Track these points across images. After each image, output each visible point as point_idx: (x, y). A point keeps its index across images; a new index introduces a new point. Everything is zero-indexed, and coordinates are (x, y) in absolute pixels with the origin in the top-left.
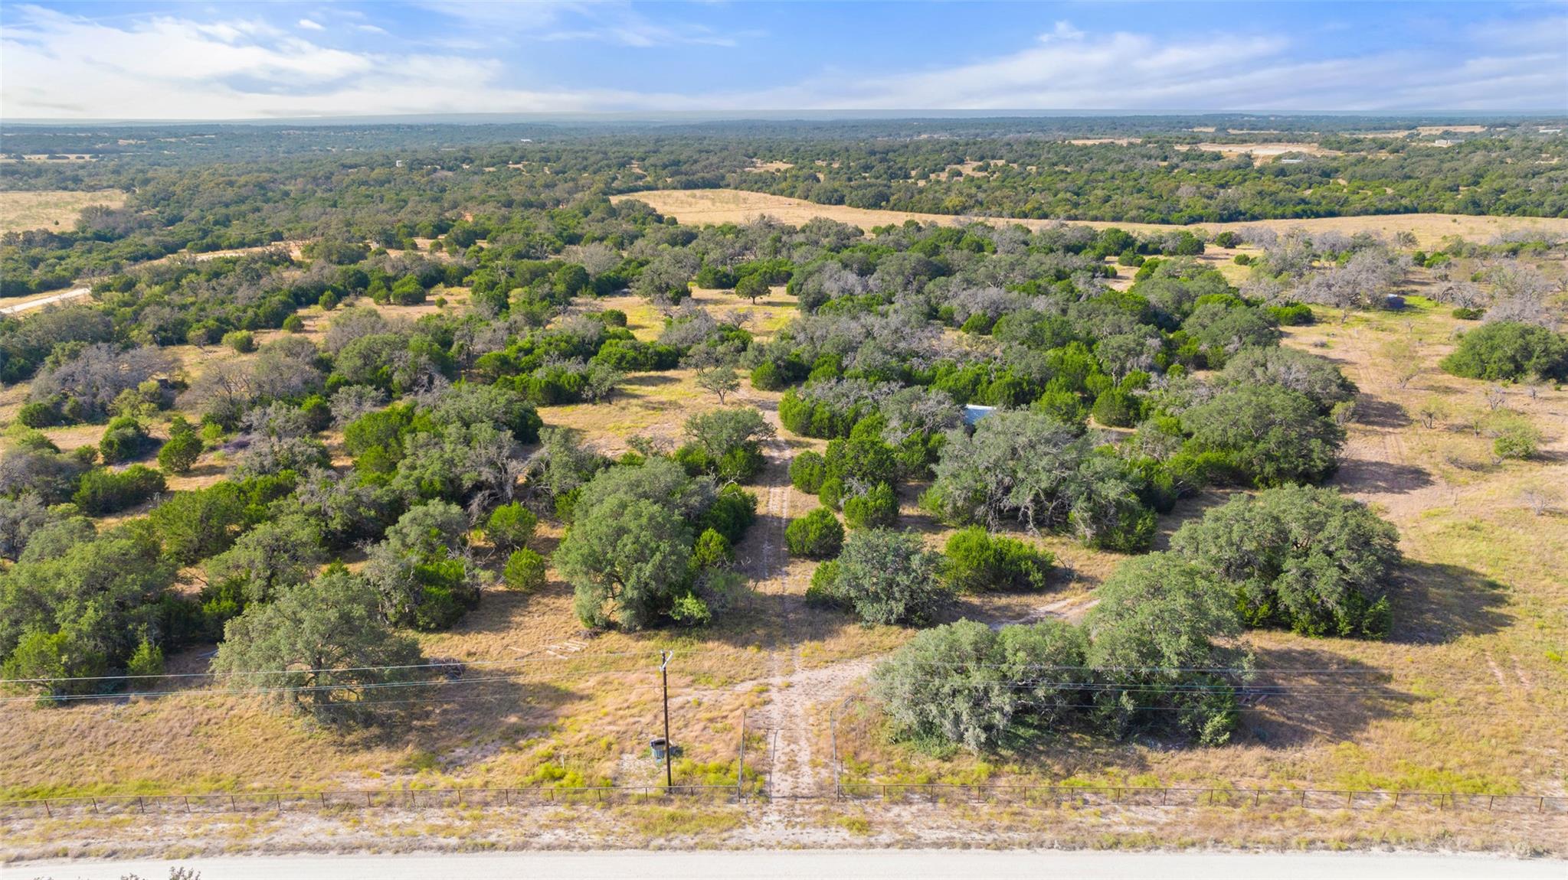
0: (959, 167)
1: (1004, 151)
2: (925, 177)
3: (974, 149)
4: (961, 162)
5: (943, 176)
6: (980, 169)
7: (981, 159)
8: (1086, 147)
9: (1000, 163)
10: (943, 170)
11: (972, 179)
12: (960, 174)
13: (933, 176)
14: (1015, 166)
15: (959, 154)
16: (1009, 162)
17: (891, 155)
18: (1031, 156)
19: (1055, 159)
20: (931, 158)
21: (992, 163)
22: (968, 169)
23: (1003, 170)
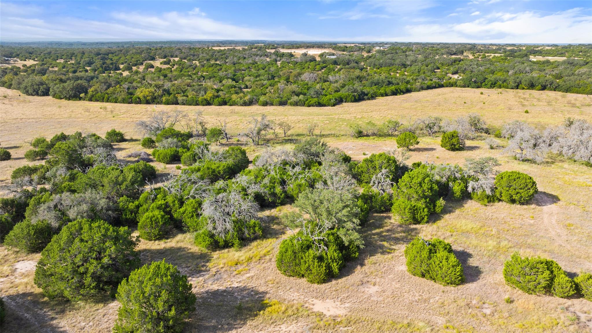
0: (152, 62)
1: (177, 53)
2: (129, 69)
3: (160, 51)
4: (153, 59)
5: (141, 68)
6: (165, 63)
7: (165, 57)
8: (221, 51)
9: (177, 59)
10: (142, 64)
11: (160, 70)
12: (152, 67)
13: (134, 68)
14: (186, 61)
15: (151, 55)
16: (181, 59)
17: (110, 56)
18: (194, 56)
19: (208, 57)
20: (135, 57)
21: (172, 59)
22: (157, 63)
23: (179, 63)
